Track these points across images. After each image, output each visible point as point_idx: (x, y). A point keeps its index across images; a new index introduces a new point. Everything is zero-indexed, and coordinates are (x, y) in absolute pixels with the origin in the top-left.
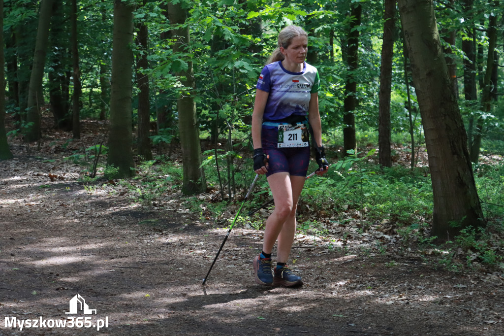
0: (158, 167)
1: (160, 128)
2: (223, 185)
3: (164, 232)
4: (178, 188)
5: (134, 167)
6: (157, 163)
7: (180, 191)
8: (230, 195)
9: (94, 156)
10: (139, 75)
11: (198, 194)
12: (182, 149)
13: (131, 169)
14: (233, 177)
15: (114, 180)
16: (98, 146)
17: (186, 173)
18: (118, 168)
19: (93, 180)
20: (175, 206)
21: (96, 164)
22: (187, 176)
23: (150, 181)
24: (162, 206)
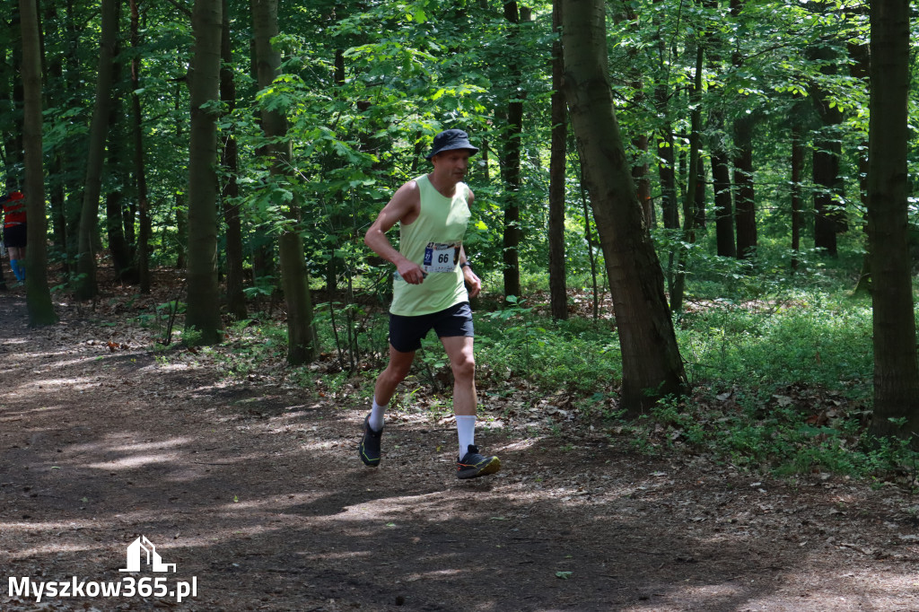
0: (254, 328)
1: (257, 276)
2: (342, 351)
3: (264, 415)
4: (282, 356)
5: (222, 329)
6: (254, 323)
7: (284, 360)
8: (352, 362)
9: (167, 316)
10: (227, 206)
11: (309, 363)
12: (287, 302)
13: (219, 331)
14: (356, 339)
15: (196, 348)
16: (173, 303)
17: (291, 333)
18: (201, 331)
19: (168, 348)
20: (278, 380)
21: (171, 327)
22: (293, 339)
23: (244, 347)
24: (261, 380)
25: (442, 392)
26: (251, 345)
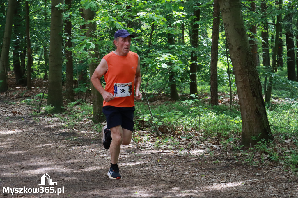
0: (78, 106)
1: (80, 83)
3: (81, 144)
4: (90, 119)
5: (63, 106)
6: (78, 104)
9: (39, 100)
10: (67, 51)
11: (102, 122)
12: (93, 95)
15: (51, 114)
16: (42, 94)
17: (94, 109)
18: (54, 107)
19: (39, 114)
20: (88, 129)
21: (41, 105)
22: (95, 111)
23: (73, 115)
24: (80, 129)
25: (161, 136)
26: (76, 114)
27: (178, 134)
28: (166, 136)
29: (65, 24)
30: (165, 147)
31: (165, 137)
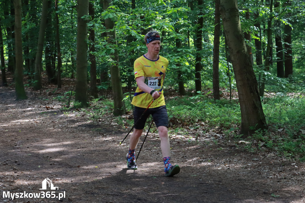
0: (101, 102)
1: (102, 82)
3: (105, 135)
4: (111, 112)
5: (89, 102)
6: (101, 100)
7: (112, 114)
9: (68, 97)
10: (90, 55)
11: (121, 115)
12: (113, 92)
13: (87, 103)
15: (79, 109)
16: (70, 92)
17: (115, 104)
18: (81, 103)
19: (68, 109)
20: (110, 122)
21: (70, 101)
22: (116, 106)
23: (97, 109)
24: (103, 121)
25: (172, 127)
26: (99, 108)
27: (186, 125)
28: (177, 127)
29: (90, 32)
30: (176, 136)
31: (175, 128)
